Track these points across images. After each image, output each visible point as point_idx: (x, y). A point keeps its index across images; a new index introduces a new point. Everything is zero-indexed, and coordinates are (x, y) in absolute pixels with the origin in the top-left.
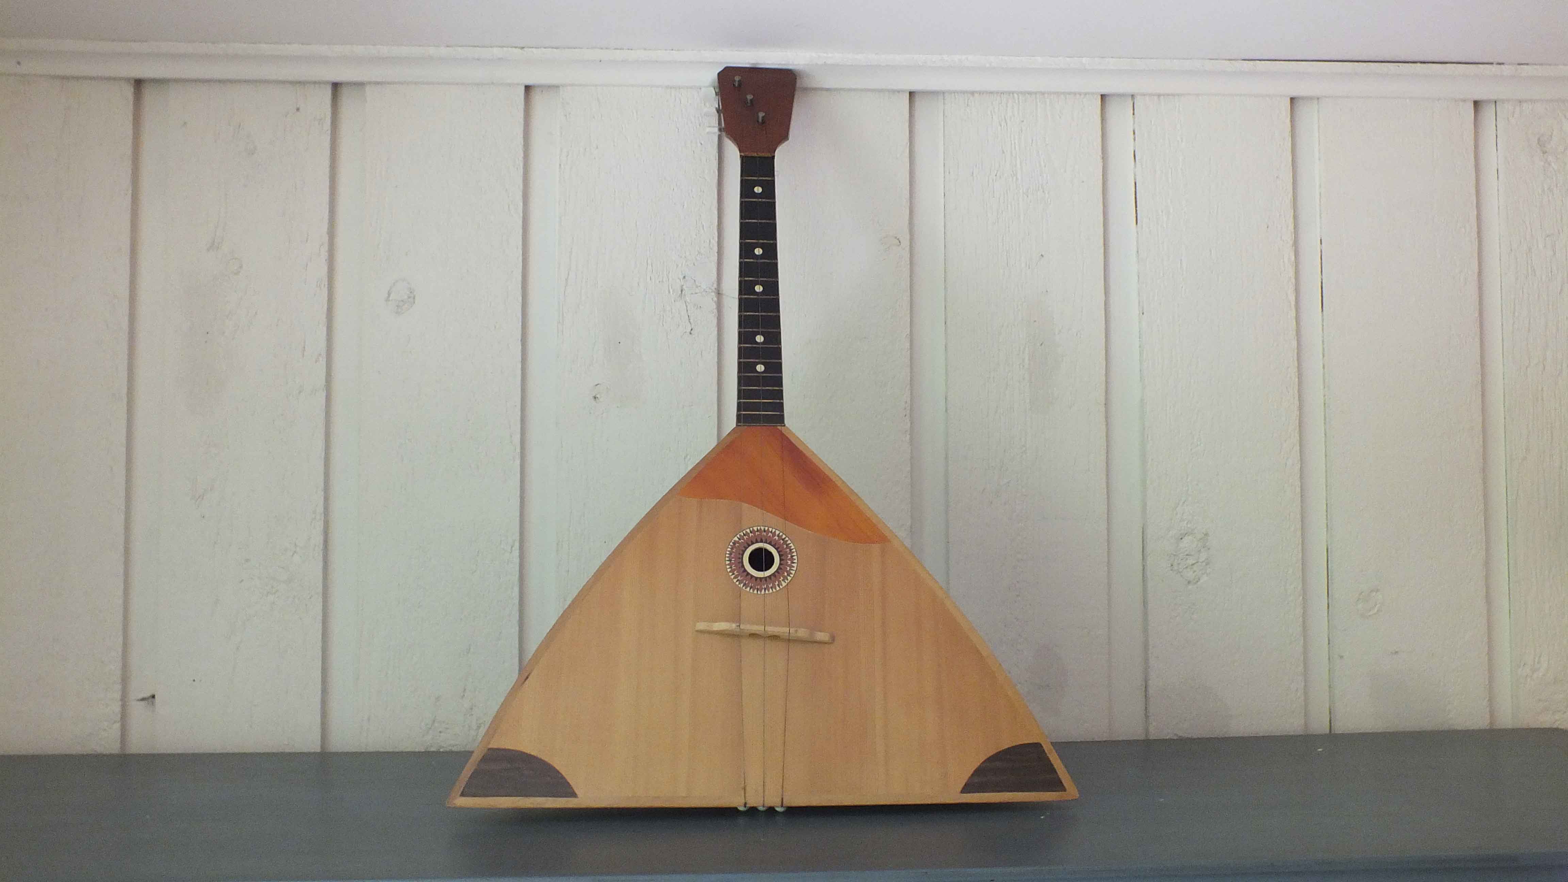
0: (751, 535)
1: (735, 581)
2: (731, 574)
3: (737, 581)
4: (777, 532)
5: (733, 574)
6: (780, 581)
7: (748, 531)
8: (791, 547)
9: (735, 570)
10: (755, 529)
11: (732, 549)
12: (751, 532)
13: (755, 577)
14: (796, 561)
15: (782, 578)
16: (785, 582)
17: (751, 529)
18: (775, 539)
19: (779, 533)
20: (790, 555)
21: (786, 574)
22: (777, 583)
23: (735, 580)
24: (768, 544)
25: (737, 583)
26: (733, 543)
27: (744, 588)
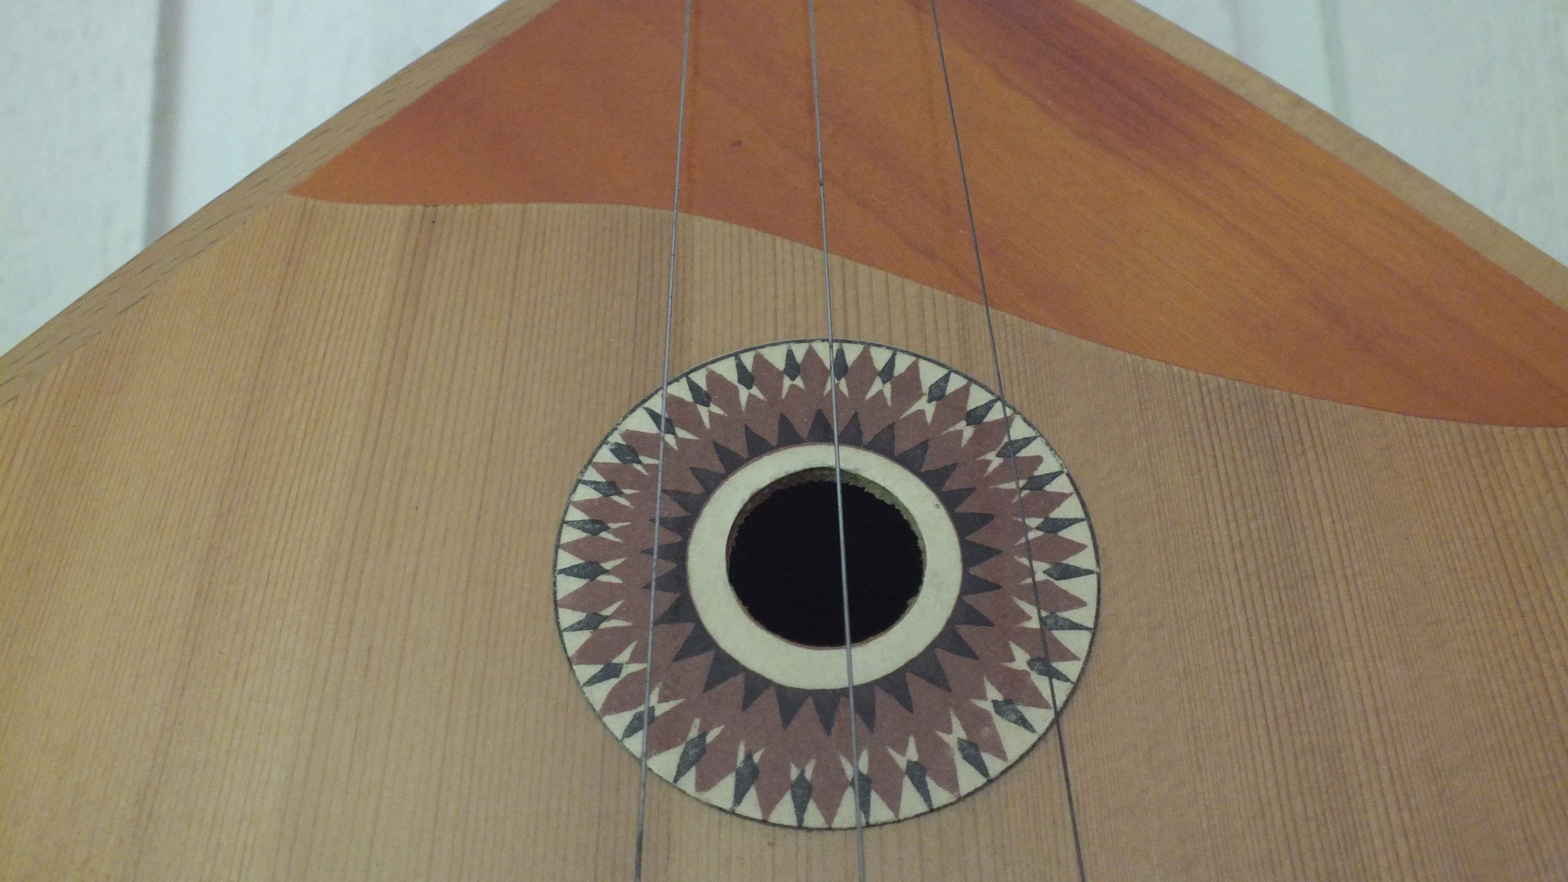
0: (744, 393)
1: (619, 732)
2: (585, 671)
3: (631, 730)
4: (930, 374)
5: (610, 671)
6: (985, 717)
7: (727, 370)
8: (1038, 460)
9: (621, 638)
10: (776, 357)
11: (611, 487)
12: (746, 378)
13: (781, 691)
14: (1084, 560)
15: (993, 694)
16: (1023, 722)
17: (748, 360)
18: (921, 413)
19: (946, 379)
20: (1034, 522)
21: (1021, 659)
22: (958, 732)
23: (618, 722)
24: (871, 447)
25: (636, 744)
26: (617, 450)
27: (689, 782)
